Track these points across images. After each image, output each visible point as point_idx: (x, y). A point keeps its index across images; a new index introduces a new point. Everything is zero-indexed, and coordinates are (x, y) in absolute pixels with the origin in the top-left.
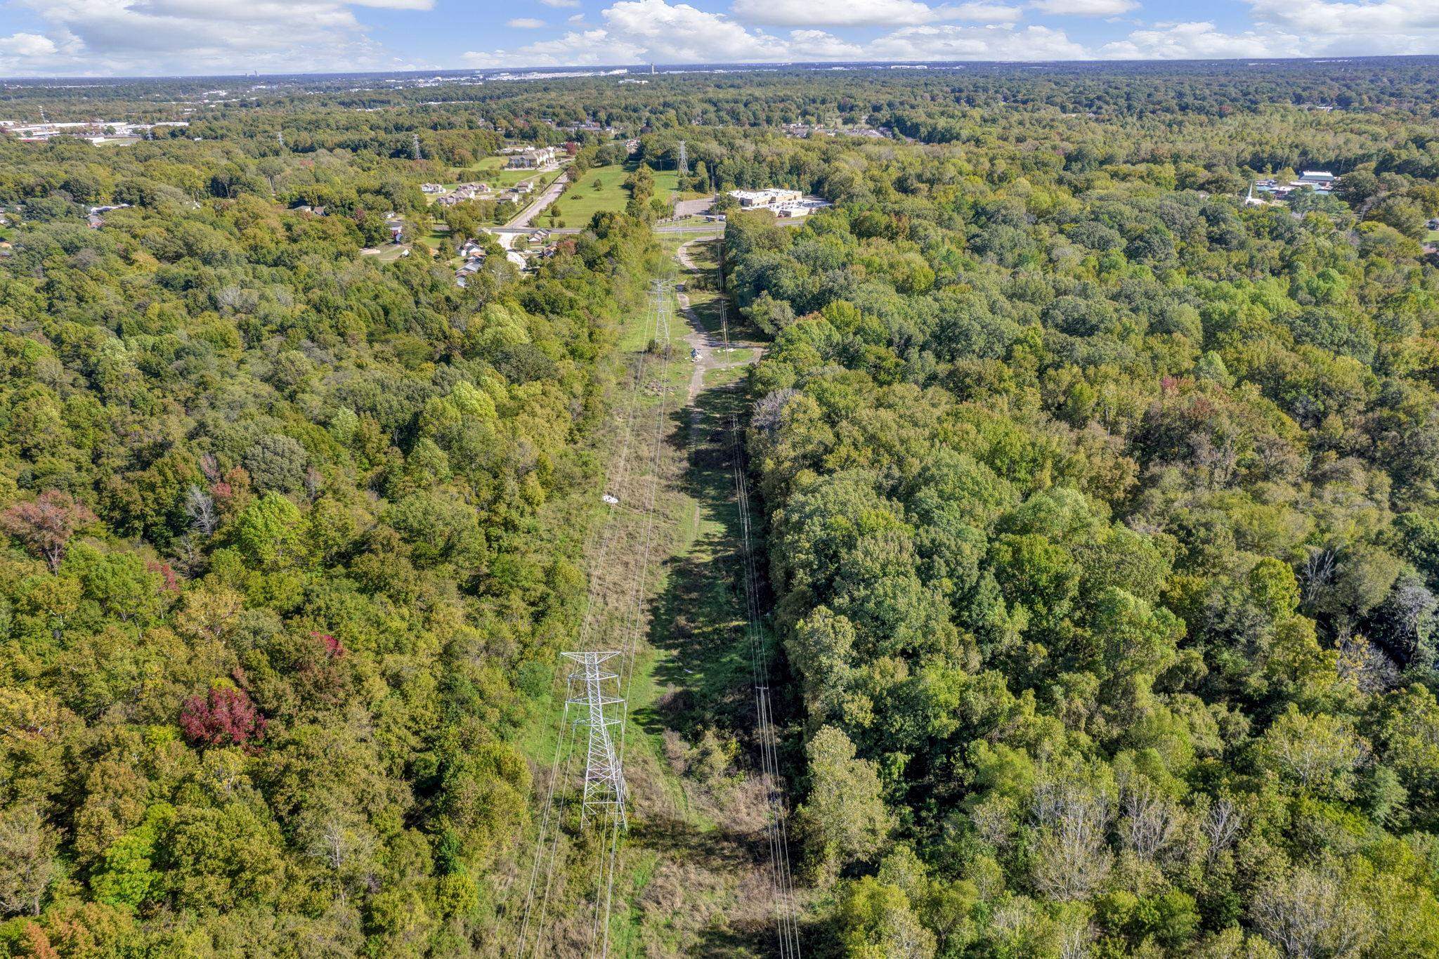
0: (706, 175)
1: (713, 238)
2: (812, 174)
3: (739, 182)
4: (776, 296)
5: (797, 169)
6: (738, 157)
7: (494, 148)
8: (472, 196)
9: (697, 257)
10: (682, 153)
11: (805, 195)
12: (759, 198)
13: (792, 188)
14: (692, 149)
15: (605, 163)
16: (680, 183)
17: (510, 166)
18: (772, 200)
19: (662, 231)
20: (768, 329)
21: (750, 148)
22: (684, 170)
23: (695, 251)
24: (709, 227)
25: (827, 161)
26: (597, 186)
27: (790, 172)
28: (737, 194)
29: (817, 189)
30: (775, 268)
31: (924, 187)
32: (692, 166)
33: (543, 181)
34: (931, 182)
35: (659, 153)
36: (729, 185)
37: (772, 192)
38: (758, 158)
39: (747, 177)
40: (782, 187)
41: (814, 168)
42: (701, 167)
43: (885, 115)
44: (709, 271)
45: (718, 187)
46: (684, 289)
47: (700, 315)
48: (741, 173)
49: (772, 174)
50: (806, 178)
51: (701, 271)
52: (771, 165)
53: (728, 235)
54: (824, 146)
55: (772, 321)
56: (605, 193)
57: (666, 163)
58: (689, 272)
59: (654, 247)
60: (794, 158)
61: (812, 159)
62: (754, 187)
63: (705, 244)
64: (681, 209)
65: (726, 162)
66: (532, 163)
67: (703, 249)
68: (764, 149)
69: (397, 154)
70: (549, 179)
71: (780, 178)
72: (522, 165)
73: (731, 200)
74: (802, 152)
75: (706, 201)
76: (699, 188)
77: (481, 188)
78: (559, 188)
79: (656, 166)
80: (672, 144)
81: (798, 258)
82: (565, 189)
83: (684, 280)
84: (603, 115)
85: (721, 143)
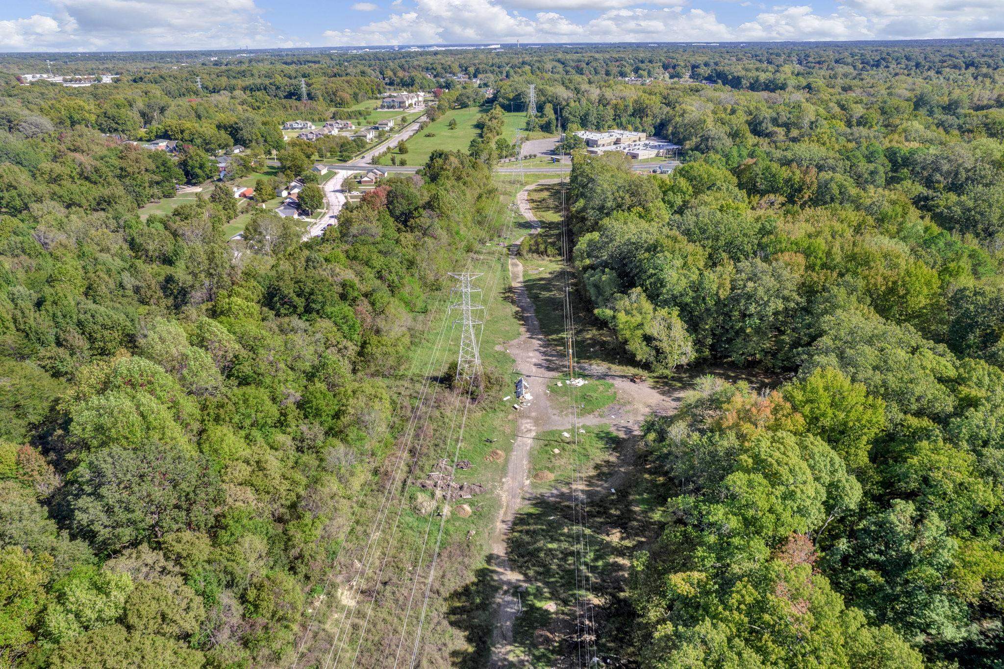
0: (553, 117)
1: (556, 181)
2: (655, 117)
3: (584, 123)
4: (653, 297)
5: (640, 112)
6: (584, 101)
7: (375, 92)
8: (335, 132)
9: (538, 205)
10: (532, 96)
11: (649, 137)
12: (604, 140)
13: (636, 129)
14: (541, 92)
15: (464, 106)
16: (528, 124)
17: (382, 107)
18: (617, 142)
19: (503, 171)
20: (642, 352)
21: (595, 93)
22: (532, 111)
23: (537, 196)
24: (554, 169)
25: (668, 105)
26: (452, 125)
27: (633, 115)
28: (584, 135)
29: (660, 131)
30: (653, 249)
31: (781, 131)
32: (540, 108)
33: (404, 120)
34: (787, 126)
35: (511, 96)
36: (575, 126)
37: (617, 133)
38: (603, 101)
39: (592, 119)
40: (625, 129)
41: (656, 111)
42: (549, 109)
43: (704, 71)
44: (550, 226)
45: (564, 127)
46: (516, 252)
47: (535, 298)
48: (587, 115)
49: (617, 116)
50: (648, 120)
51: (543, 224)
52: (616, 108)
53: (574, 179)
54: (665, 92)
55: (648, 339)
56: (458, 132)
57: (516, 105)
58: (527, 225)
59: (490, 192)
60: (636, 102)
61: (655, 103)
62: (598, 128)
63: (547, 188)
64: (526, 149)
65: (572, 104)
66: (401, 104)
67: (545, 194)
68: (608, 94)
69: (290, 96)
70: (410, 119)
71: (624, 120)
72: (393, 107)
73: (577, 140)
74: (645, 97)
75: (551, 141)
76: (546, 128)
77: (346, 126)
78: (416, 126)
79: (507, 108)
80: (522, 88)
81: (687, 233)
82: (422, 128)
83: (521, 238)
84: (472, 70)
85: (567, 88)
